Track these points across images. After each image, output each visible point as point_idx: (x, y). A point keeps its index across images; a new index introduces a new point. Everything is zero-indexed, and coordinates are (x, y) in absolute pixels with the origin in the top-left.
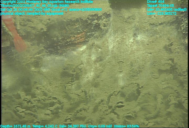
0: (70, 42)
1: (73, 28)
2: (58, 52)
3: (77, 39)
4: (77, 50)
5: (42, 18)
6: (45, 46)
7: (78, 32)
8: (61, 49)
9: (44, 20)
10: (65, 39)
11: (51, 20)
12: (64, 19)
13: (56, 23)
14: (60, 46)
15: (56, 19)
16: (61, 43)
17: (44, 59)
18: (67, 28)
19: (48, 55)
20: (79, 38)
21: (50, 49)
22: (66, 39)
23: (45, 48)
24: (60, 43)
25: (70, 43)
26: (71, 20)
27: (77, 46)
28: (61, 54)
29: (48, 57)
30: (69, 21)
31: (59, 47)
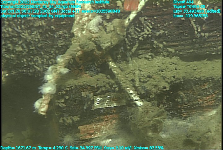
0: (196, 104)
1: (202, 88)
2: (182, 115)
3: (206, 102)
4: (204, 114)
5: (166, 75)
6: (166, 108)
7: (208, 93)
8: (185, 112)
9: (168, 78)
10: (191, 101)
11: (175, 78)
12: (192, 77)
13: (182, 81)
14: (184, 108)
15: (182, 77)
16: (186, 106)
17: (165, 122)
18: (195, 88)
19: (169, 118)
20: (208, 101)
21: (172, 112)
22: (193, 101)
23: (166, 110)
24: (184, 105)
25: (197, 106)
26: (200, 80)
27: (204, 110)
28: (185, 118)
29: (169, 120)
30: (197, 79)
31: (183, 110)
